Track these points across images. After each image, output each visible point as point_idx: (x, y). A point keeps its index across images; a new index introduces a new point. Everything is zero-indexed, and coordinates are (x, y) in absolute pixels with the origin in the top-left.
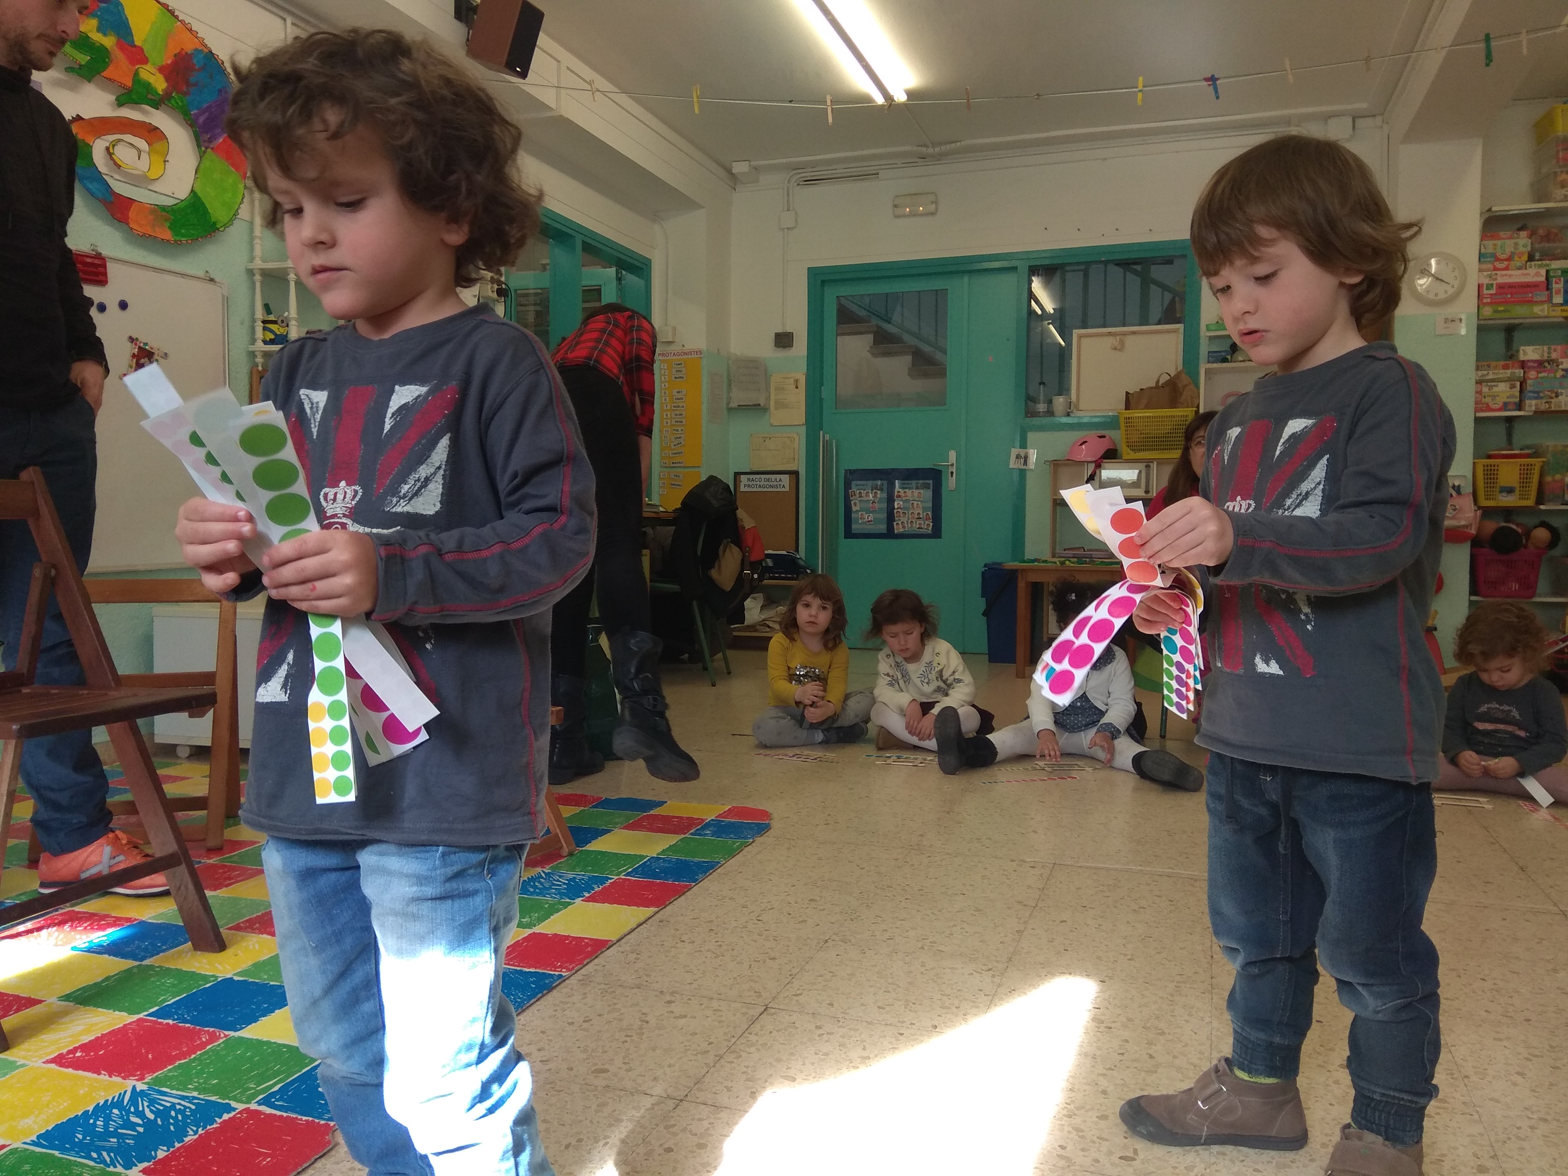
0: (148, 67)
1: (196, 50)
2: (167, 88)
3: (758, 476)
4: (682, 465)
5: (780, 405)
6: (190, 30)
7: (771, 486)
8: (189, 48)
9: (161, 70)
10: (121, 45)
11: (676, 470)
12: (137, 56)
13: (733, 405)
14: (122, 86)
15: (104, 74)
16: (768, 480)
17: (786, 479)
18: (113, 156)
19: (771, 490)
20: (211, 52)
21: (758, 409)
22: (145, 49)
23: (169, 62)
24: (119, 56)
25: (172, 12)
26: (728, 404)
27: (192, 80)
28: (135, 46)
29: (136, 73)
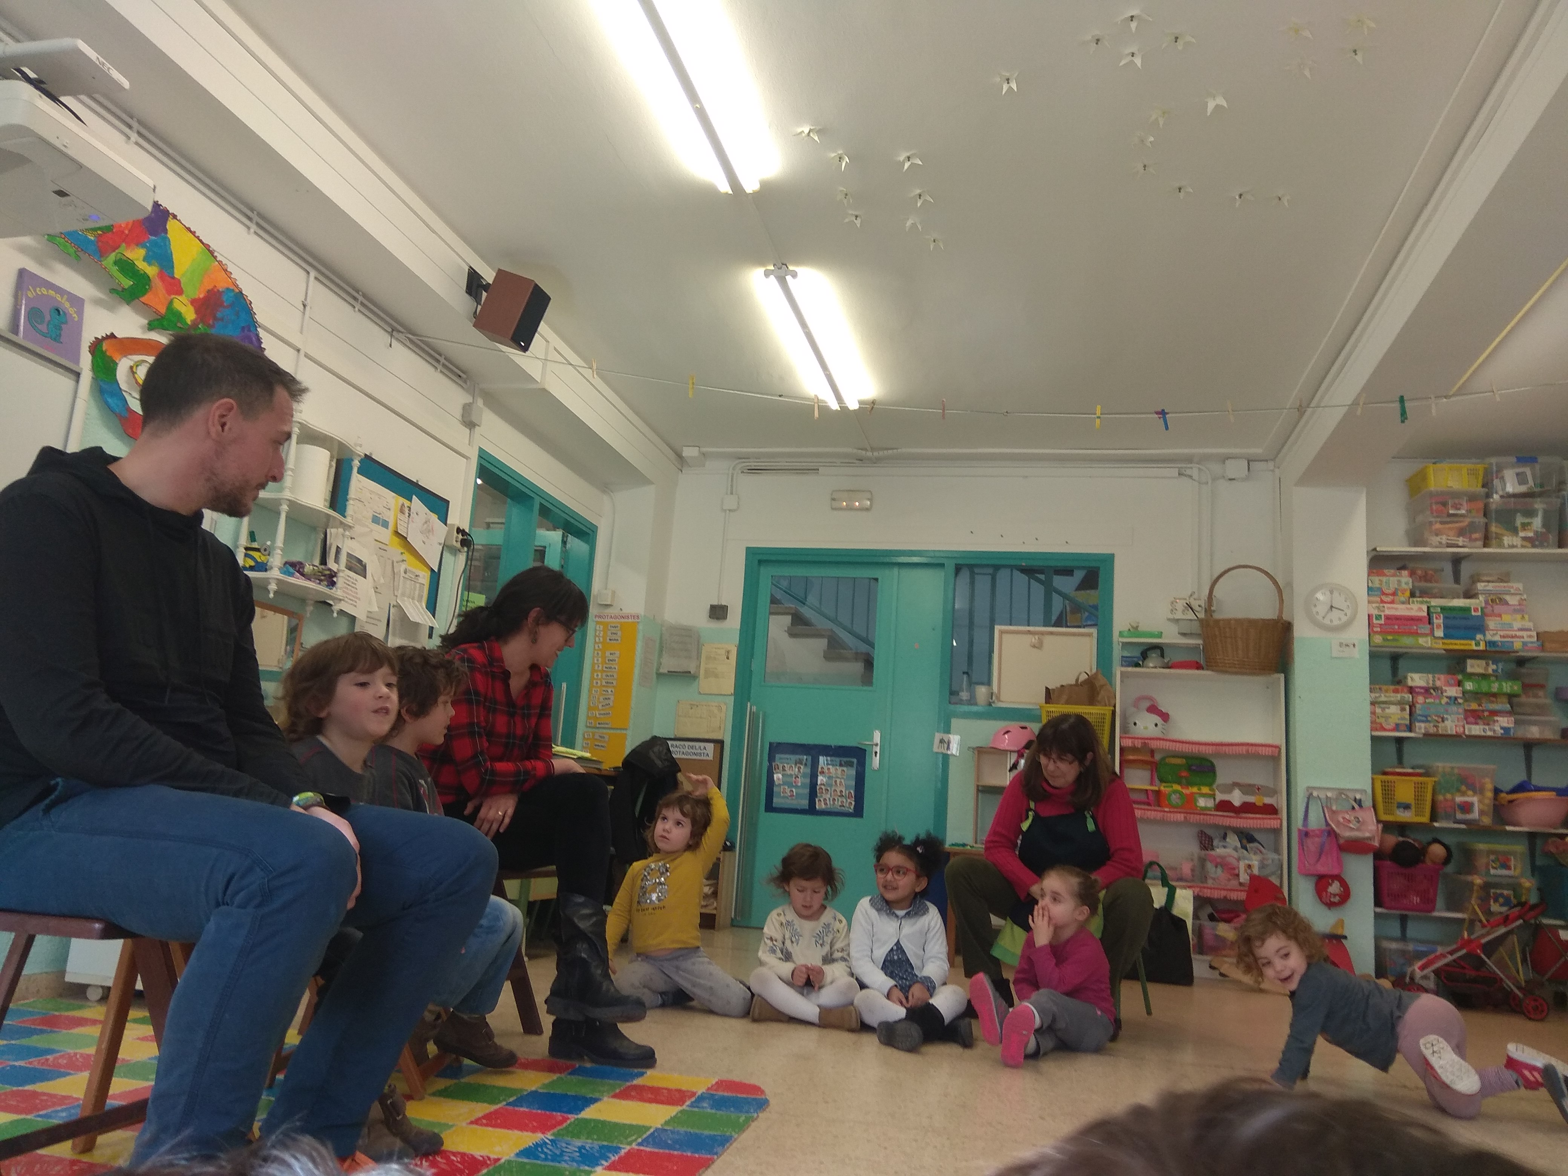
0: (182, 298)
1: (228, 289)
2: (196, 319)
3: (682, 743)
4: (609, 726)
5: (709, 673)
6: (226, 271)
7: (695, 754)
8: (221, 286)
9: (193, 302)
10: (161, 275)
11: (601, 731)
12: (174, 287)
13: (663, 670)
14: (157, 312)
15: (143, 299)
16: (692, 747)
17: (710, 747)
18: (136, 375)
19: (695, 757)
20: (241, 292)
21: (687, 676)
22: (182, 282)
23: (202, 296)
24: (158, 285)
25: (212, 253)
26: (658, 669)
27: (219, 315)
28: (173, 278)
29: (171, 302)
